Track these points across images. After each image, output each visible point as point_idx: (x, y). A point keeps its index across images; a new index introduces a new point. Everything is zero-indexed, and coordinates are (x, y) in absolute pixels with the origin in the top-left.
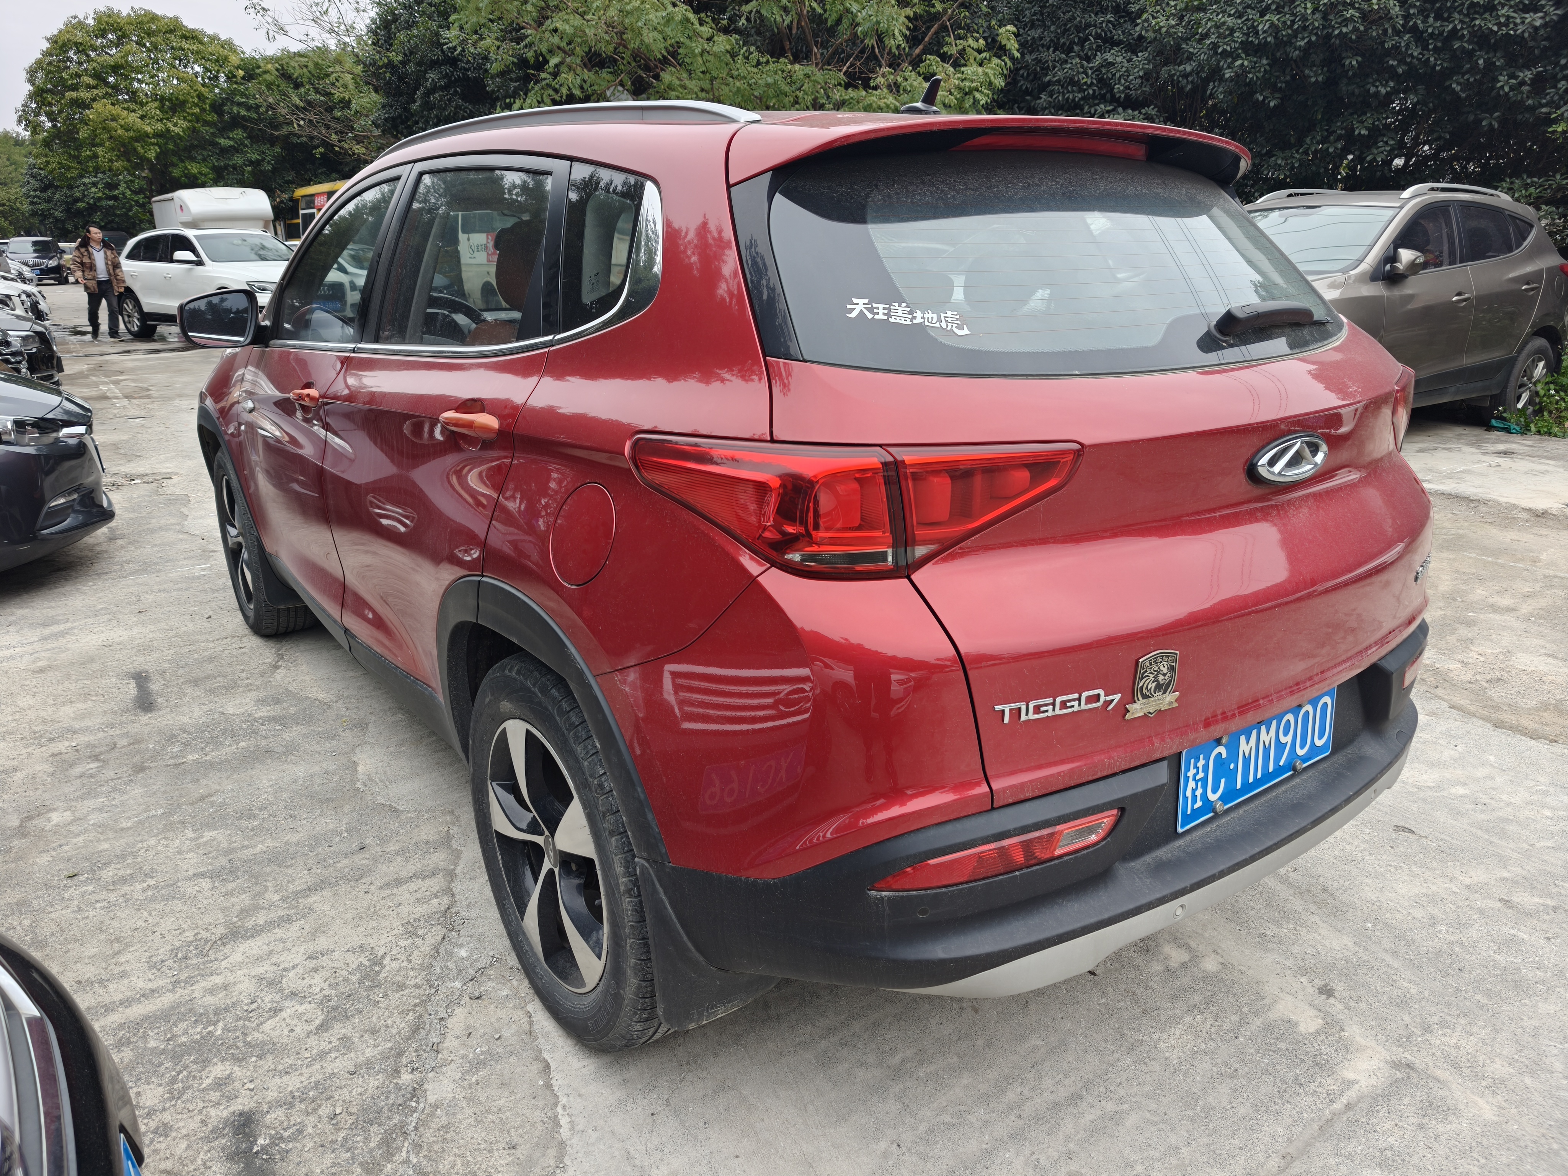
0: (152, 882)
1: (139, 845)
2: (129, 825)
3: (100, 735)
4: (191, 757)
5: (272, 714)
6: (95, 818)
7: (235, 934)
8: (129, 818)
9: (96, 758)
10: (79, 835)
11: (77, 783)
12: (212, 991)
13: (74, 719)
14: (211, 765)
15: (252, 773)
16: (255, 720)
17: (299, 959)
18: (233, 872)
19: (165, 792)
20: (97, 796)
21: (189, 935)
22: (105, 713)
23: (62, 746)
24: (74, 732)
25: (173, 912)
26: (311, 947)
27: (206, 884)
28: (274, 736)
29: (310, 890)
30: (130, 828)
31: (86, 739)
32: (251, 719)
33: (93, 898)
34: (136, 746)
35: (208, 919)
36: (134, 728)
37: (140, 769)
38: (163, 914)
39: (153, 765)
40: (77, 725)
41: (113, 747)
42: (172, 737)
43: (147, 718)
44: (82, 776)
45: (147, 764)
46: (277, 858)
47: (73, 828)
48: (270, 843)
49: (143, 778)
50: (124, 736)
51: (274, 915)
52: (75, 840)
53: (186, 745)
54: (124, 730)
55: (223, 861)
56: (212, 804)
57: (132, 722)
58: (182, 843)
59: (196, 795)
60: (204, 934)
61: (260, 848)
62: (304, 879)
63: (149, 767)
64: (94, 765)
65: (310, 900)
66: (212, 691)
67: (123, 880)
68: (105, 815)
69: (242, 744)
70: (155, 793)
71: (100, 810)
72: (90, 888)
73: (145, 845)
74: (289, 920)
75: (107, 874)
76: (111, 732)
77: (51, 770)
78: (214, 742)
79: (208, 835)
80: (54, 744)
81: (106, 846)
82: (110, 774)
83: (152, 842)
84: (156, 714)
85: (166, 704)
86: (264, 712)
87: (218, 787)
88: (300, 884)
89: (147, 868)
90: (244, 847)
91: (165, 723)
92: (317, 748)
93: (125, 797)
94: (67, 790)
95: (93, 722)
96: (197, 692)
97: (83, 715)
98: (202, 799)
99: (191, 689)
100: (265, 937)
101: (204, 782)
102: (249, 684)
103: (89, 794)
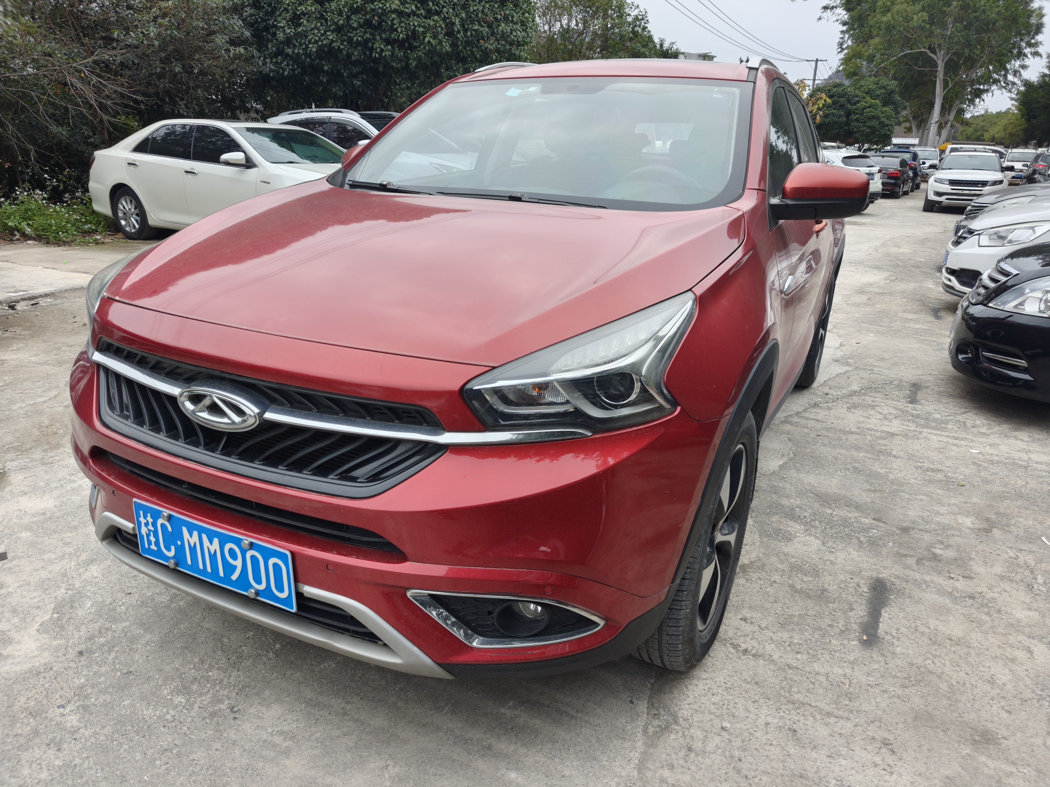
0: (919, 464)
1: (920, 482)
2: (923, 497)
3: (928, 578)
4: (867, 521)
5: (791, 523)
6: (943, 510)
7: (893, 435)
8: (921, 500)
9: (935, 558)
10: (954, 504)
11: (952, 541)
12: (908, 426)
13: (949, 611)
14: (858, 507)
15: (837, 492)
16: (806, 524)
17: (873, 419)
18: (880, 452)
19: (895, 505)
20: (939, 523)
21: (910, 441)
22: (919, 601)
23: (961, 584)
24: (950, 594)
25: (914, 450)
26: (867, 420)
27: (894, 453)
28: (806, 505)
29: (852, 433)
30: (923, 494)
31: (940, 580)
32: (809, 526)
33: (949, 469)
34: (902, 551)
35: (900, 442)
36: (897, 570)
37: (905, 530)
38: (918, 451)
39: (895, 529)
40: (947, 601)
41: (919, 561)
42: (873, 543)
43: (884, 575)
44: (948, 546)
45: (898, 532)
46: (858, 448)
47: (957, 510)
48: (855, 454)
49: (905, 521)
50: (908, 567)
51: (873, 433)
52: (956, 502)
53: (866, 530)
54: (907, 572)
55: (882, 457)
56: (871, 485)
57: (898, 577)
58: (897, 474)
59: (877, 494)
60: (904, 439)
61: (861, 455)
62: (852, 438)
63: (898, 529)
64: (938, 551)
65: (856, 430)
66: (816, 573)
67: (933, 470)
68: (935, 508)
69: (829, 511)
70: (901, 507)
71: (937, 513)
72: (950, 474)
73: (917, 481)
74: (868, 429)
75: (940, 476)
76: (917, 576)
77: (972, 563)
78: (845, 522)
79: (883, 471)
80: (970, 590)
81: (938, 491)
82: (927, 538)
83: (912, 481)
84: (875, 575)
85: (862, 582)
86: (795, 527)
87: (862, 493)
88: (855, 437)
89: (919, 471)
90: (869, 458)
91: (871, 561)
92: (788, 486)
93: (921, 514)
94: (959, 539)
95: (931, 597)
96: (827, 581)
97: (940, 611)
98: (875, 491)
99: (831, 588)
100: (881, 429)
101: (868, 500)
102: (782, 562)
103: (945, 528)
